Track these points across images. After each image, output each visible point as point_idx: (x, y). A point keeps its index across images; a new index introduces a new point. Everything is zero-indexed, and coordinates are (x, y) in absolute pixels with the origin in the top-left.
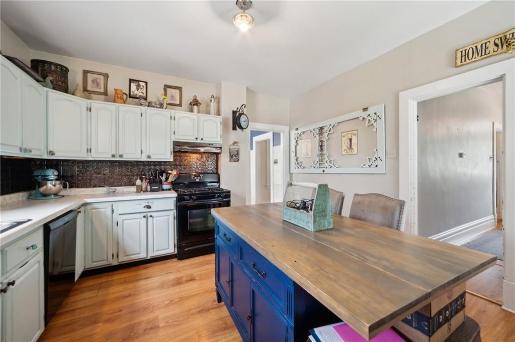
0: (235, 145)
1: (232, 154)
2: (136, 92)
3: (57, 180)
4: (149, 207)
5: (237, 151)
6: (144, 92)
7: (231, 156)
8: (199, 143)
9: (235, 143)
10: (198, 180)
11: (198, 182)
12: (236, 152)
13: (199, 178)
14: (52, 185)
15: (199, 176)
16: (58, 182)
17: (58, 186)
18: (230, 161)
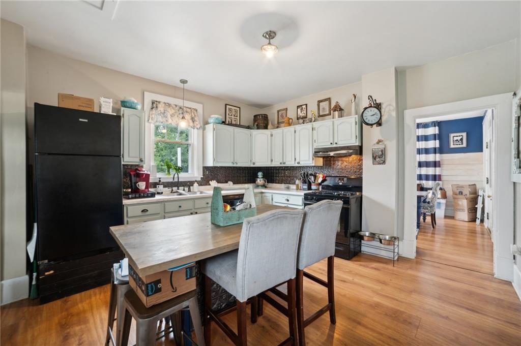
0: (380, 143)
1: (375, 156)
2: (301, 114)
3: (262, 178)
4: (288, 201)
5: (382, 151)
6: (305, 112)
7: (374, 158)
8: (335, 147)
9: (379, 142)
10: (341, 184)
11: (341, 186)
12: (380, 153)
13: (342, 181)
14: (260, 181)
15: (343, 180)
16: (262, 179)
17: (262, 181)
18: (373, 164)
